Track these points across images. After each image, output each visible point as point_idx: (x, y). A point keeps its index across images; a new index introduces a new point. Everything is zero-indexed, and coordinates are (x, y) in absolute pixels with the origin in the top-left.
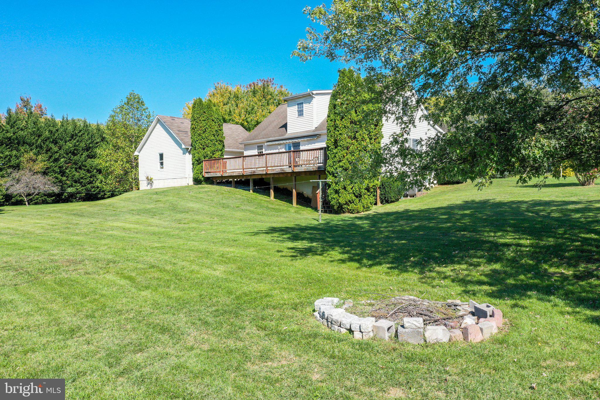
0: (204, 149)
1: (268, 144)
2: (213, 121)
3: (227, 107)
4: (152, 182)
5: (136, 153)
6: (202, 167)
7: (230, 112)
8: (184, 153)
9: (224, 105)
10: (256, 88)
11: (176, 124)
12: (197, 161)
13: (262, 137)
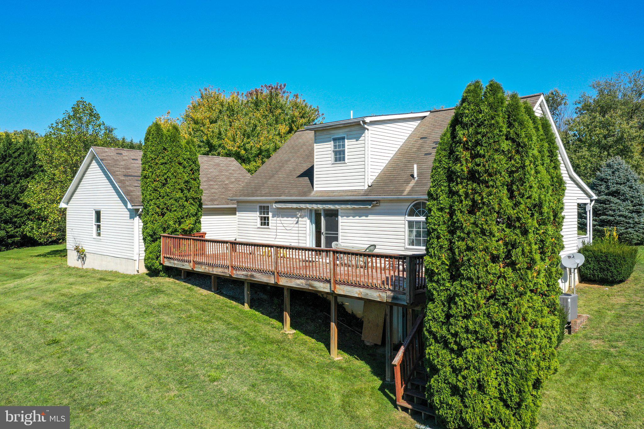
0: (163, 215)
1: (279, 206)
2: (180, 164)
3: (215, 128)
4: (85, 255)
5: (62, 205)
6: (159, 246)
7: (220, 133)
8: (132, 217)
9: (211, 123)
10: (260, 98)
11: (123, 163)
12: (151, 236)
13: (267, 190)
